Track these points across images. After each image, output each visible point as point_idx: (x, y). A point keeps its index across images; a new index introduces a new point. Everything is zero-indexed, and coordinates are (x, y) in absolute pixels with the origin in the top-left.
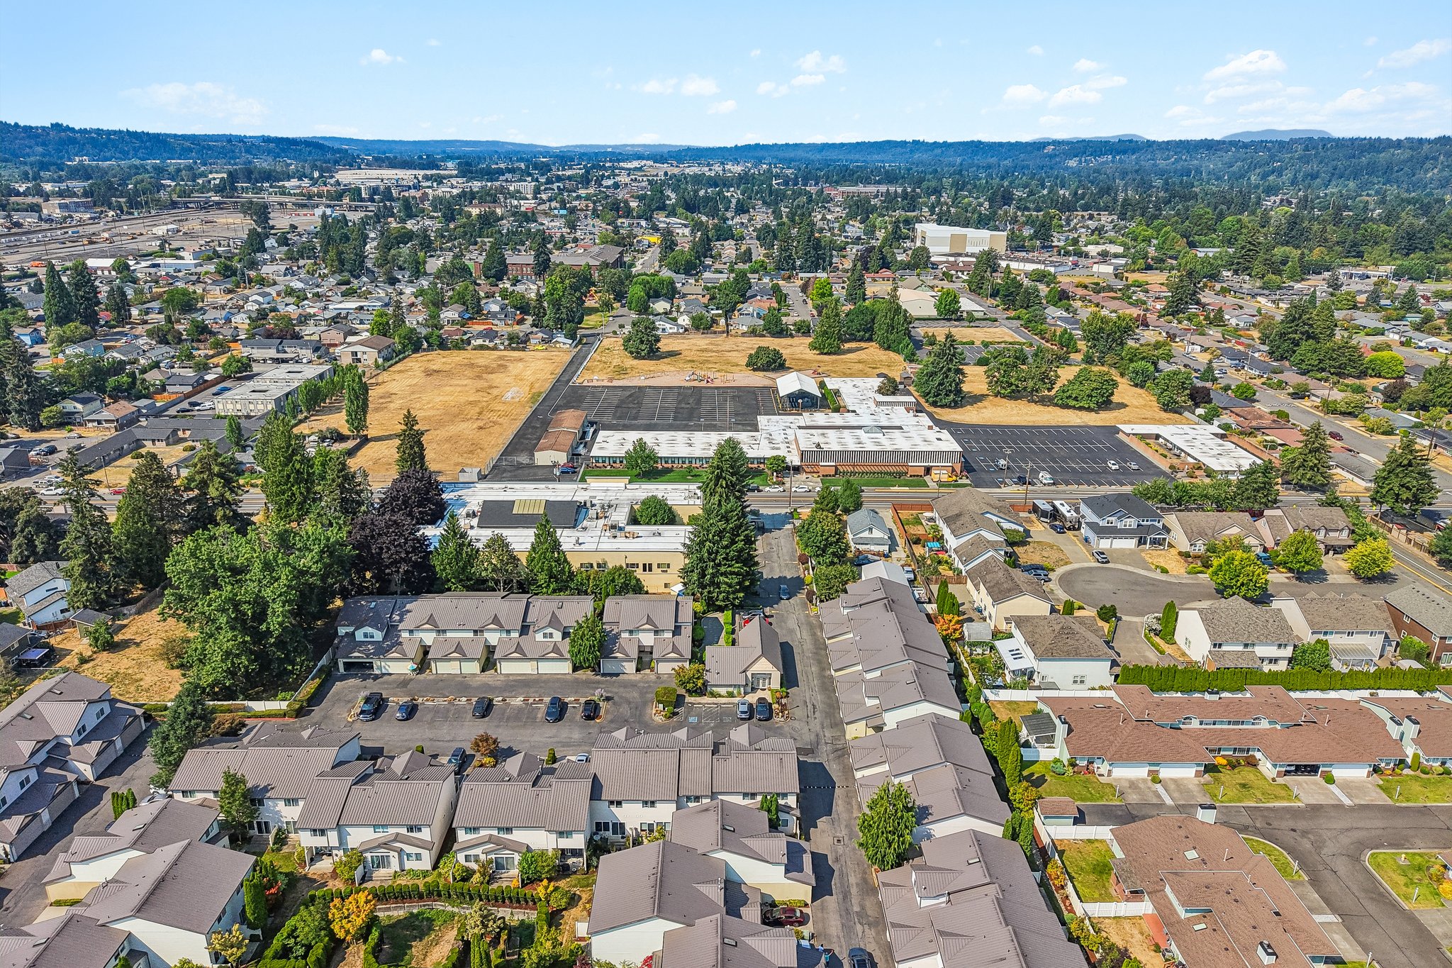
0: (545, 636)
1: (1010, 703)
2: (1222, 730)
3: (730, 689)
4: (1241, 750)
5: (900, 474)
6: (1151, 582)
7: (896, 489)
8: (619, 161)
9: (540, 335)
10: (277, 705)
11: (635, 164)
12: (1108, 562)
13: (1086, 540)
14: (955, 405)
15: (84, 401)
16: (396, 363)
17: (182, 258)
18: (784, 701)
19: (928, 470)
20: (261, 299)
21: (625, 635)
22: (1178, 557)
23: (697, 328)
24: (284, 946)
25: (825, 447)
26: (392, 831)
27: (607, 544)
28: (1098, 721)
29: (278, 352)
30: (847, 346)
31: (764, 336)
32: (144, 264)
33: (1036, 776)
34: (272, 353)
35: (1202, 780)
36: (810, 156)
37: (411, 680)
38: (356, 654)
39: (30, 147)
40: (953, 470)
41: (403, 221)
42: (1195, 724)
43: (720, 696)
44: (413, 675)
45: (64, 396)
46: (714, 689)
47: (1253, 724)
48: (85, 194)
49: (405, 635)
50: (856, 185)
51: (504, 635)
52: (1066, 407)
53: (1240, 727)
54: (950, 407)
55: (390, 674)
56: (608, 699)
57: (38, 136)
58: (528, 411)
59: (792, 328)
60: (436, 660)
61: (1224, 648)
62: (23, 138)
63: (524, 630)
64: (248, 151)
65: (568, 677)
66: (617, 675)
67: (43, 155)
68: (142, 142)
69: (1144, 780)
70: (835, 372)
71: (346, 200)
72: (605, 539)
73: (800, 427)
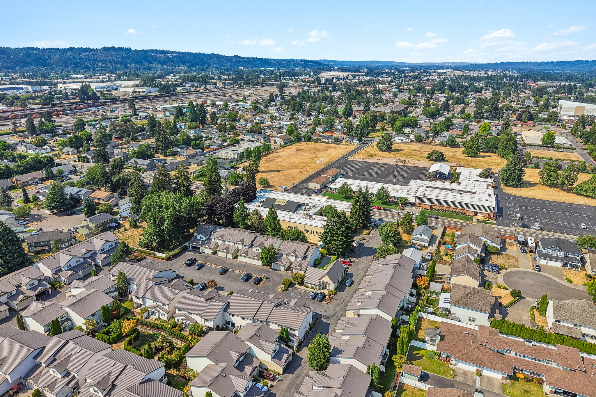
0: (256, 250)
1: (433, 321)
2: (527, 361)
3: (313, 286)
4: (536, 374)
5: (462, 214)
6: (558, 285)
7: (456, 219)
8: (437, 69)
9: (348, 139)
10: (163, 255)
11: (445, 71)
12: (540, 271)
13: (535, 259)
14: (517, 186)
15: (181, 148)
16: (289, 145)
17: (247, 103)
18: (332, 296)
19: (476, 214)
20: (260, 119)
21: (284, 256)
22: (584, 277)
23: (417, 141)
24: (108, 331)
25: (428, 196)
26: (158, 303)
27: (302, 221)
28: (460, 339)
29: (252, 137)
30: (482, 154)
31: (446, 146)
32: (234, 104)
33: (419, 355)
34: (250, 138)
35: (505, 382)
36: (534, 68)
37: (209, 256)
38: (195, 243)
39: (226, 63)
40: (489, 215)
41: (331, 92)
42: (513, 354)
43: (309, 287)
44: (211, 255)
45: (176, 145)
46: (307, 284)
47: (546, 363)
48: (232, 80)
49: (213, 240)
50: (547, 81)
51: (244, 247)
52: (579, 194)
53: (539, 362)
54: (513, 187)
55: (205, 253)
56: (267, 278)
57: (229, 60)
58: (323, 167)
59: (460, 144)
60: (219, 251)
61: (562, 324)
62: (225, 61)
63: (251, 246)
64: (294, 65)
65: (260, 267)
66: (278, 270)
67: (230, 66)
68: (260, 62)
69: (472, 373)
70: (468, 165)
71: (316, 84)
72: (302, 219)
73: (427, 187)
